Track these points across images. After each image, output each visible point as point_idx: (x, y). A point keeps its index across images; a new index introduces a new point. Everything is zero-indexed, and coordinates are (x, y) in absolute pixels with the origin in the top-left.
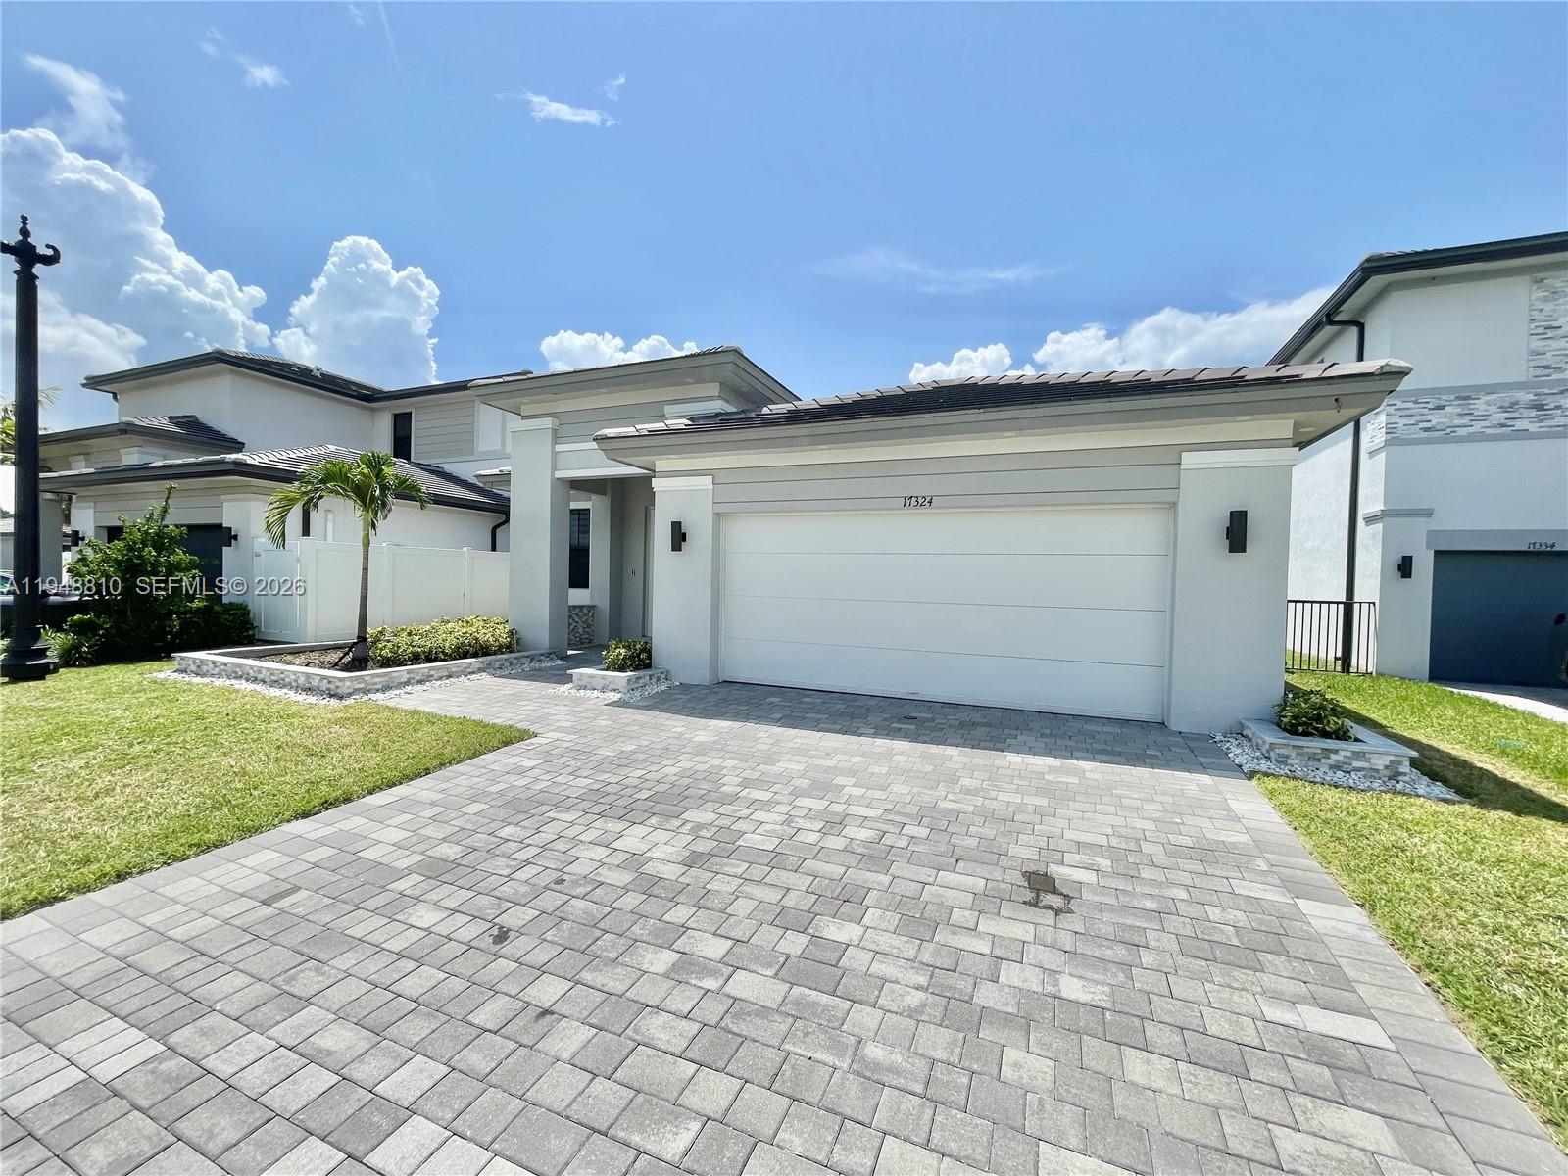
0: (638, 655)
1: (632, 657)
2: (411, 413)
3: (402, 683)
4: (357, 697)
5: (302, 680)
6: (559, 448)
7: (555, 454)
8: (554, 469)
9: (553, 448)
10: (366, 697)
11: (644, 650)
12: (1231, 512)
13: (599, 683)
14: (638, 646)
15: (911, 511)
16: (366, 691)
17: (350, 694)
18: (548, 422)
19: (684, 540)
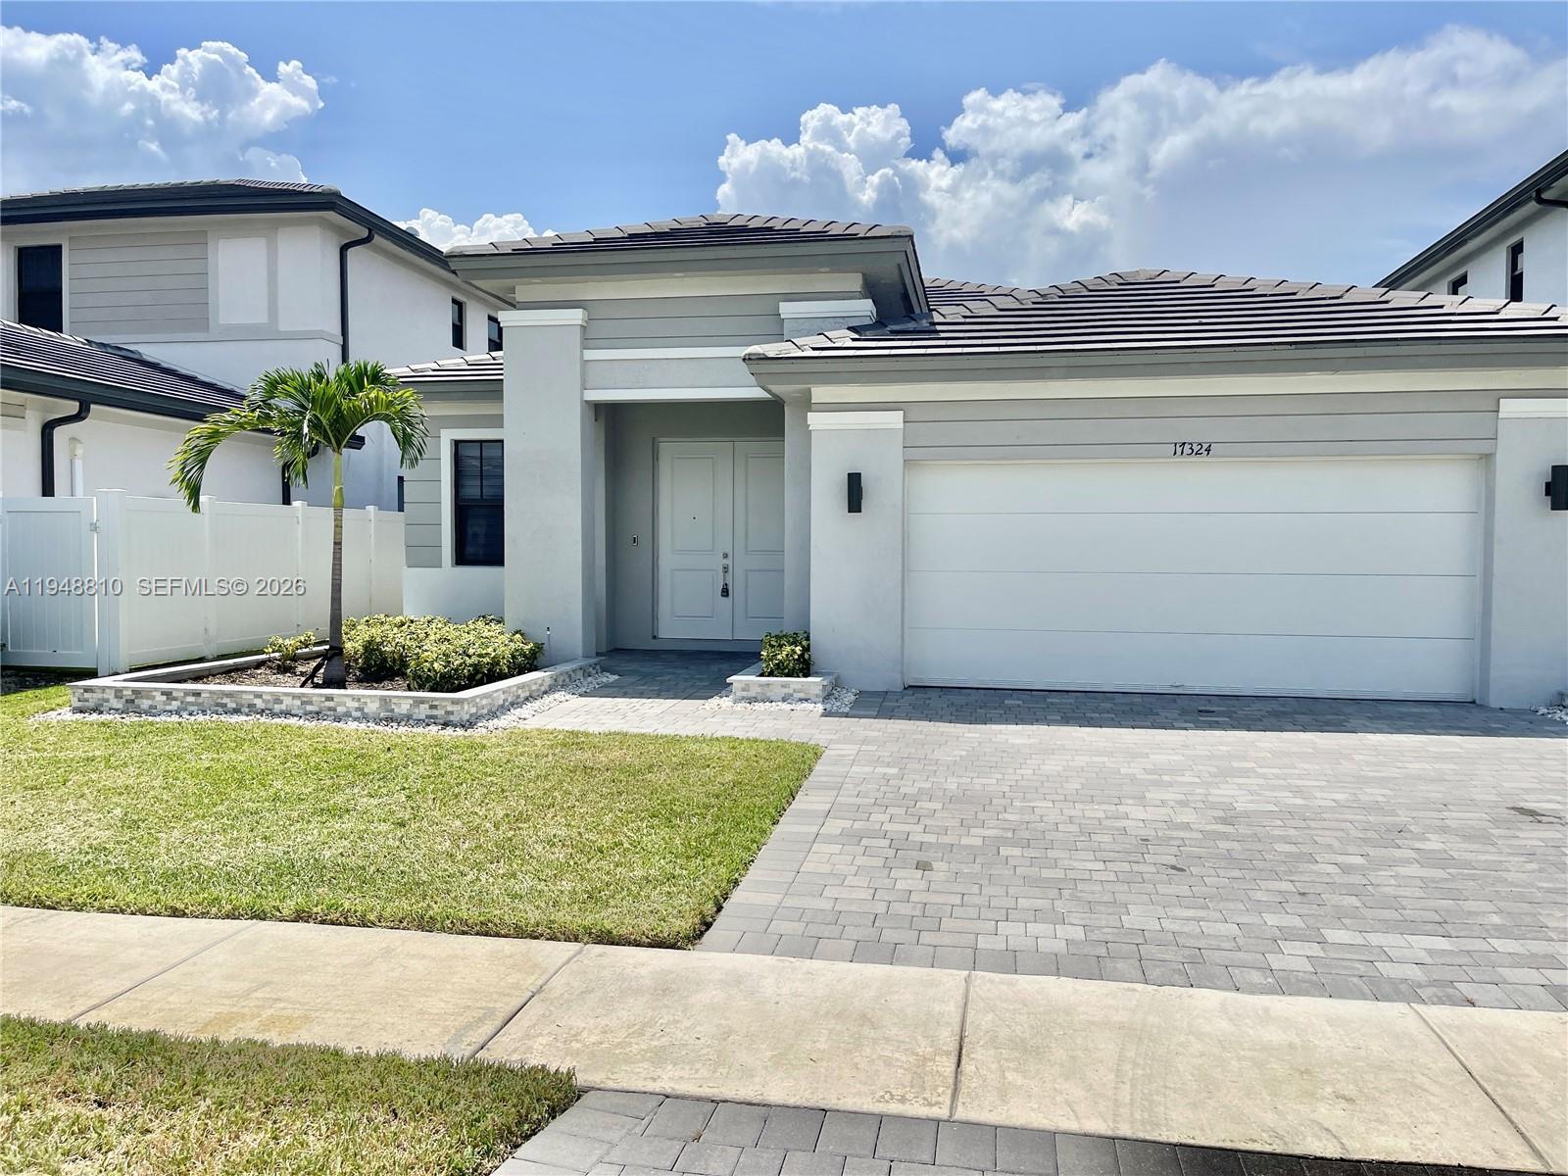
0: (805, 655)
1: (800, 658)
2: (59, 248)
3: (501, 706)
4: (483, 724)
5: (372, 708)
6: (590, 355)
7: (584, 365)
8: (584, 387)
9: (582, 356)
10: (488, 725)
11: (807, 646)
12: (1553, 467)
13: (777, 693)
14: (805, 643)
15: (1183, 460)
16: (484, 717)
17: (473, 722)
18: (576, 316)
19: (863, 497)
